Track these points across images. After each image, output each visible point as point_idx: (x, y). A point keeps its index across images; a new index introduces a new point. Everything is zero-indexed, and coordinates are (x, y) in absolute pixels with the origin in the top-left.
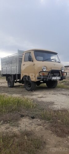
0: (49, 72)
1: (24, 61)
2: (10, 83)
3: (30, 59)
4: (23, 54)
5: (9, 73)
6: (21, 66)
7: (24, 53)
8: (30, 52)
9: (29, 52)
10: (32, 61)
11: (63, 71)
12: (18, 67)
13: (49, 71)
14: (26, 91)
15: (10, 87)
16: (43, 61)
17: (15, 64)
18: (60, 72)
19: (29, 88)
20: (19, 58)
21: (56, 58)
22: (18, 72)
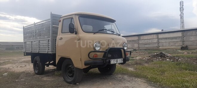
0: (105, 53)
1: (62, 32)
2: (38, 66)
3: (72, 30)
4: (60, 21)
5: (36, 50)
6: (56, 40)
7: (62, 19)
8: (72, 18)
9: (70, 18)
10: (76, 33)
11: (125, 48)
12: (50, 42)
13: (104, 50)
14: (65, 83)
15: (37, 74)
16: (94, 33)
17: (46, 37)
18: (122, 50)
19: (70, 79)
20: (53, 27)
21: (113, 28)
22: (50, 50)
